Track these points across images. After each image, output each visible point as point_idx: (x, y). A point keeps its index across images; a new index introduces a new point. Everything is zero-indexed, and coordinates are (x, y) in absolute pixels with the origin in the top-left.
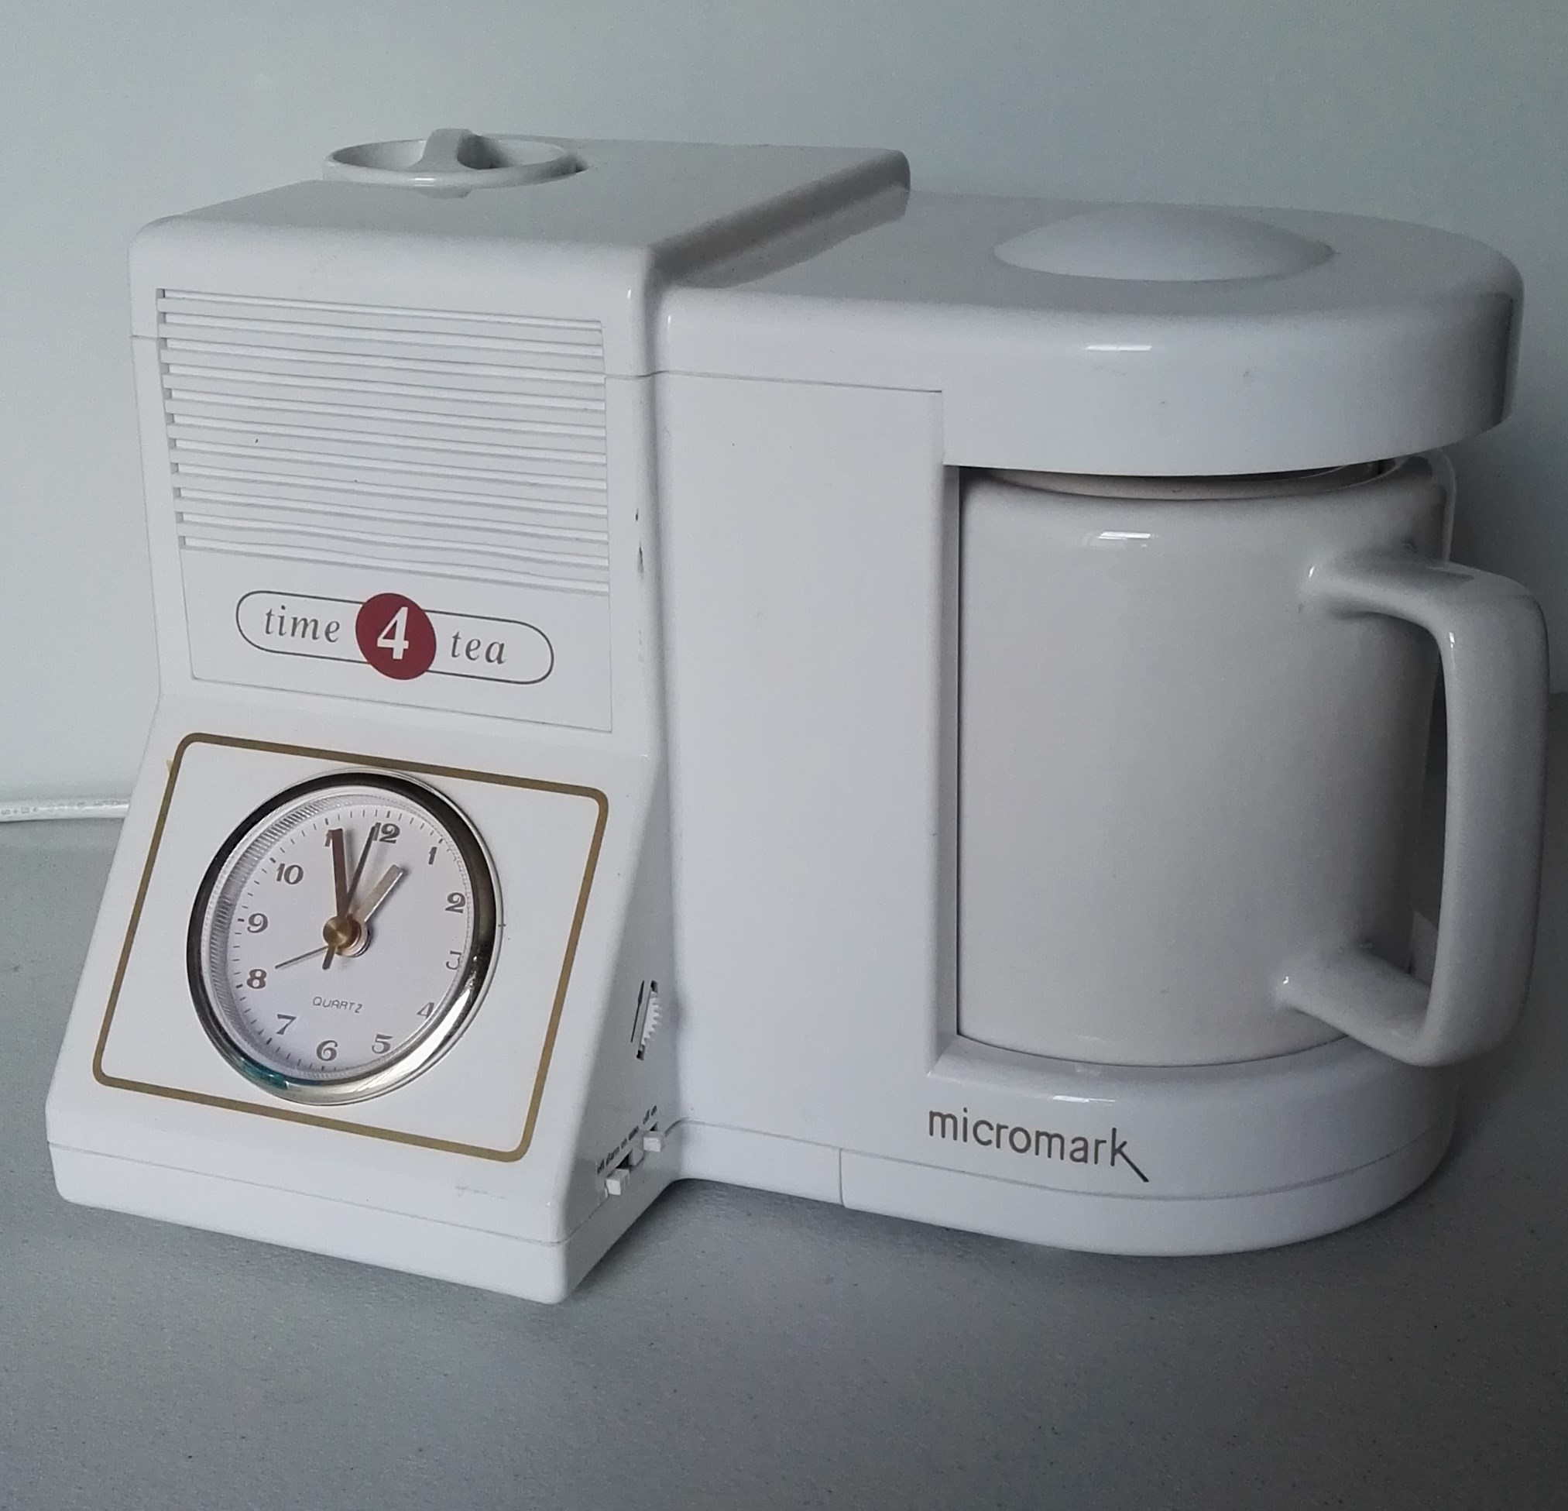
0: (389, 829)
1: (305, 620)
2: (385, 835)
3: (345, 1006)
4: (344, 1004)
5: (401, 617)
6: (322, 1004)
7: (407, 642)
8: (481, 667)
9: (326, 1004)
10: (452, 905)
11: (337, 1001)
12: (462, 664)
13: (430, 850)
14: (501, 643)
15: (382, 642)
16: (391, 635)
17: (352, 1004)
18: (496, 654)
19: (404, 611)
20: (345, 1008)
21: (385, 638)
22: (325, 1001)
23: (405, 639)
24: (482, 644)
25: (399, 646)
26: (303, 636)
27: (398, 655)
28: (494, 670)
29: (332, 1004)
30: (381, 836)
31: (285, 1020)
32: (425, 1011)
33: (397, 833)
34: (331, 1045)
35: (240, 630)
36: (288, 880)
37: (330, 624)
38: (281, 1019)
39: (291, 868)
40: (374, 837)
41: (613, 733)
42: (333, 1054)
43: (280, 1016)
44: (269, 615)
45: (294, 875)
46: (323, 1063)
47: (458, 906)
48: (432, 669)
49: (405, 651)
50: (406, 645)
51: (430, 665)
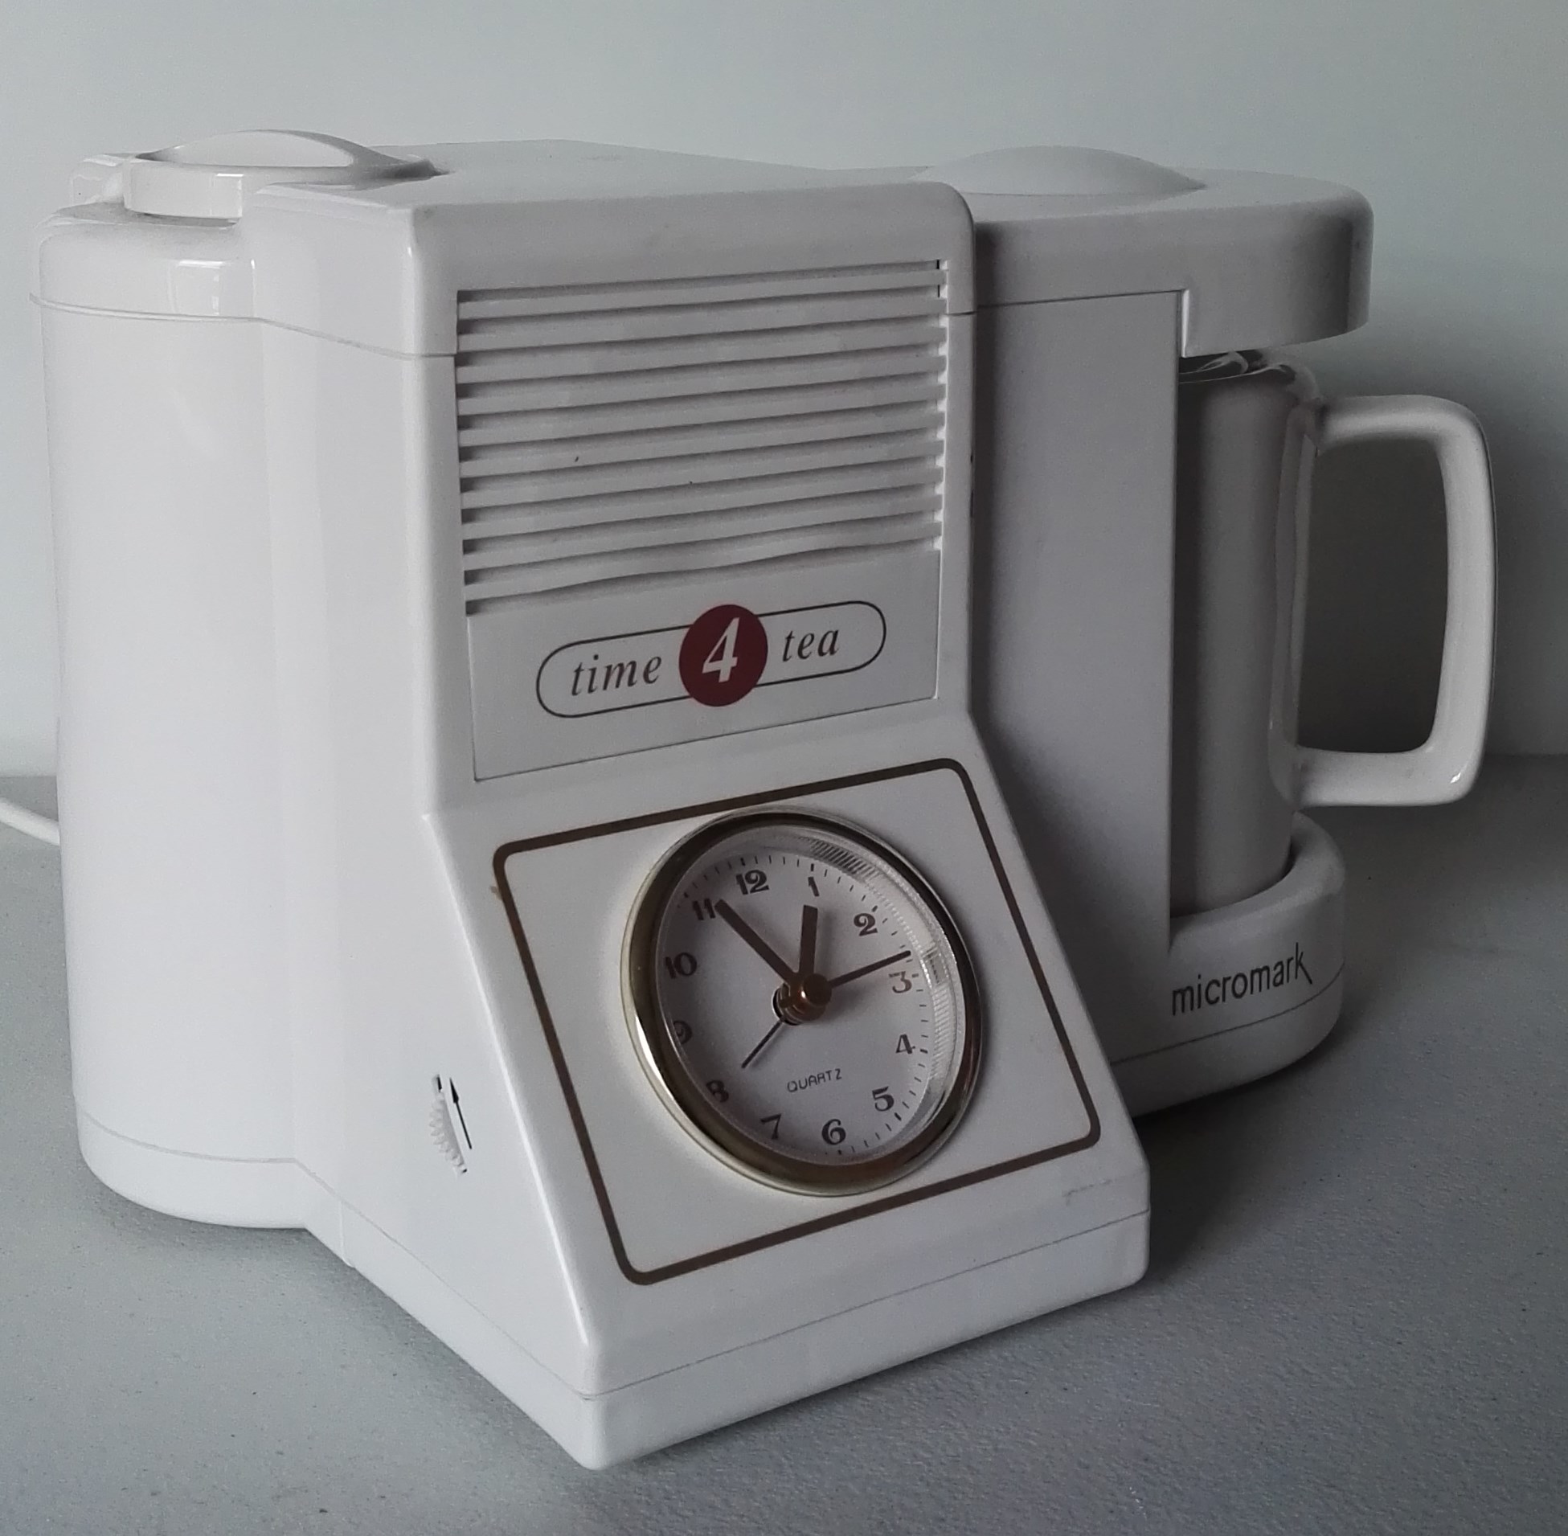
0: (753, 876)
1: (621, 665)
2: (753, 885)
3: (823, 1077)
4: (821, 1076)
5: (731, 632)
6: (798, 1088)
7: (736, 659)
8: (815, 664)
9: (803, 1085)
10: (862, 929)
11: (811, 1076)
12: (796, 667)
13: (807, 882)
14: (834, 630)
15: (708, 667)
16: (719, 656)
17: (828, 1072)
18: (829, 645)
19: (735, 623)
20: (825, 1081)
21: (711, 661)
22: (800, 1082)
23: (734, 656)
24: (815, 637)
25: (725, 666)
26: (617, 686)
27: (724, 677)
28: (828, 663)
29: (809, 1082)
30: (749, 887)
31: (771, 1122)
32: (903, 1047)
33: (763, 878)
34: (834, 1125)
35: (541, 702)
36: (682, 973)
37: (650, 662)
38: (767, 1124)
39: (678, 959)
40: (745, 892)
41: (935, 697)
42: (842, 1133)
43: (764, 1121)
44: (578, 671)
45: (686, 965)
46: (836, 1148)
47: (869, 926)
48: (760, 681)
49: (733, 668)
50: (734, 662)
51: (759, 676)
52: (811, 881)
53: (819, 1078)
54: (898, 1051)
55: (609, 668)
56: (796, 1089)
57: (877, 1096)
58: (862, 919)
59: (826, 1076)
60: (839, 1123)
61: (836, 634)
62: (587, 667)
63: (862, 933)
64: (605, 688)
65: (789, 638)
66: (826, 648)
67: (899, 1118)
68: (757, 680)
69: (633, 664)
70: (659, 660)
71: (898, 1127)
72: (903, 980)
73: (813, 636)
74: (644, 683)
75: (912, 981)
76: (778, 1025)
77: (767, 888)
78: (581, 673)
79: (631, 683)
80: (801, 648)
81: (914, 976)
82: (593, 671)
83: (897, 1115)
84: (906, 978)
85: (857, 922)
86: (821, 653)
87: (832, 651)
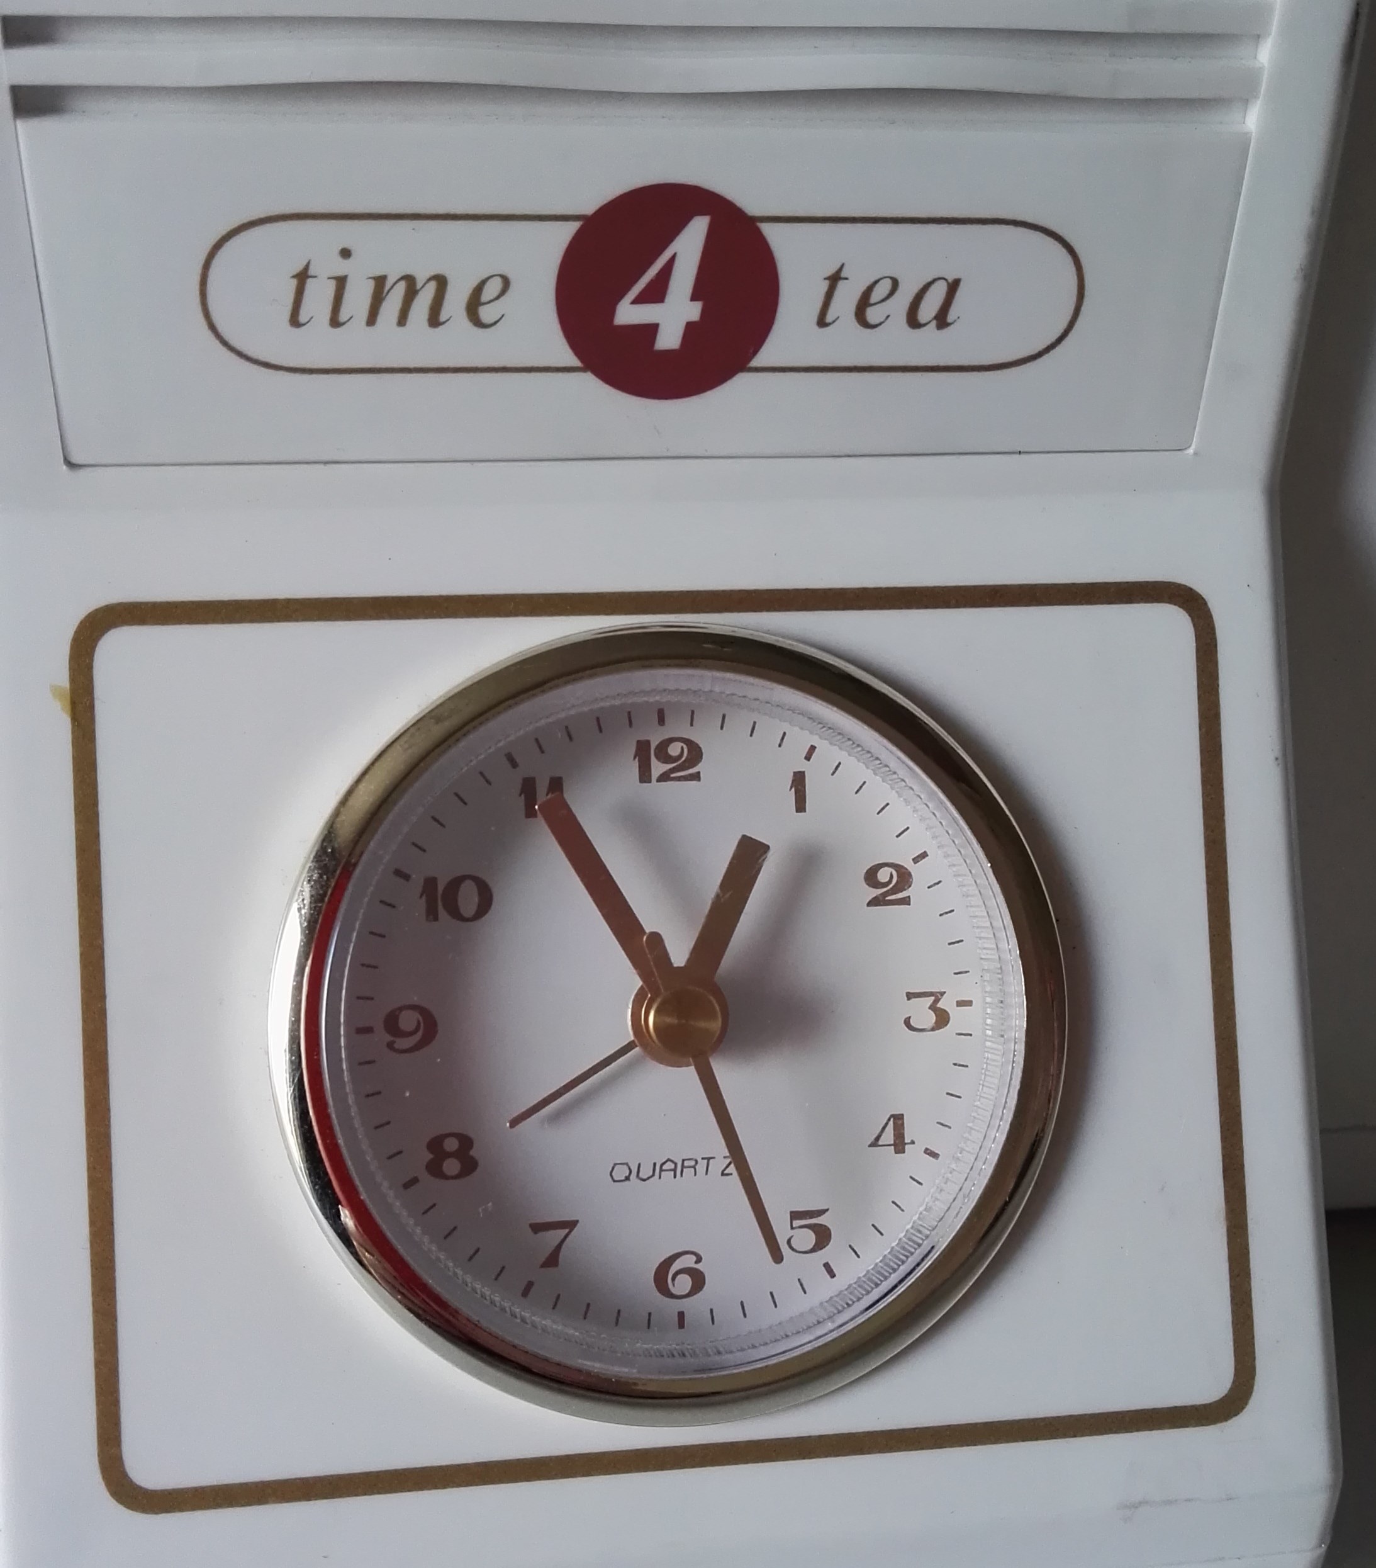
0: (674, 750)
1: (410, 280)
2: (668, 767)
5: (690, 241)
6: (634, 1177)
7: (697, 305)
8: (896, 343)
9: (644, 1174)
10: (877, 892)
12: (846, 343)
14: (952, 277)
15: (628, 313)
16: (656, 293)
18: (935, 306)
19: (699, 226)
21: (636, 301)
23: (694, 298)
24: (903, 286)
25: (674, 317)
26: (402, 322)
27: (669, 339)
28: (930, 346)
29: (658, 1169)
30: (658, 768)
31: (552, 1233)
32: (889, 1137)
33: (695, 754)
34: (688, 1261)
35: (212, 327)
36: (456, 914)
37: (483, 283)
38: (541, 1234)
39: (455, 884)
40: (645, 776)
41: (1191, 451)
42: (698, 1281)
43: (537, 1228)
44: (302, 277)
45: (468, 899)
46: (676, 1305)
47: (895, 890)
48: (755, 363)
49: (690, 327)
50: (693, 311)
51: (755, 352)
52: (799, 781)
53: (683, 1167)
54: (875, 1143)
55: (380, 281)
56: (627, 1178)
57: (796, 1223)
58: (883, 875)
59: (701, 1167)
60: (699, 1260)
61: (953, 286)
62: (327, 266)
63: (874, 902)
64: (372, 320)
65: (835, 279)
66: (928, 309)
67: (832, 1275)
68: (750, 359)
69: (441, 282)
70: (506, 282)
71: (824, 1290)
72: (933, 1007)
73: (895, 283)
74: (466, 324)
75: (954, 1012)
76: (629, 1047)
77: (696, 777)
78: (310, 283)
79: (434, 320)
80: (864, 303)
81: (960, 1004)
82: (341, 282)
83: (827, 1266)
84: (940, 1005)
85: (871, 877)
86: (913, 322)
87: (942, 320)
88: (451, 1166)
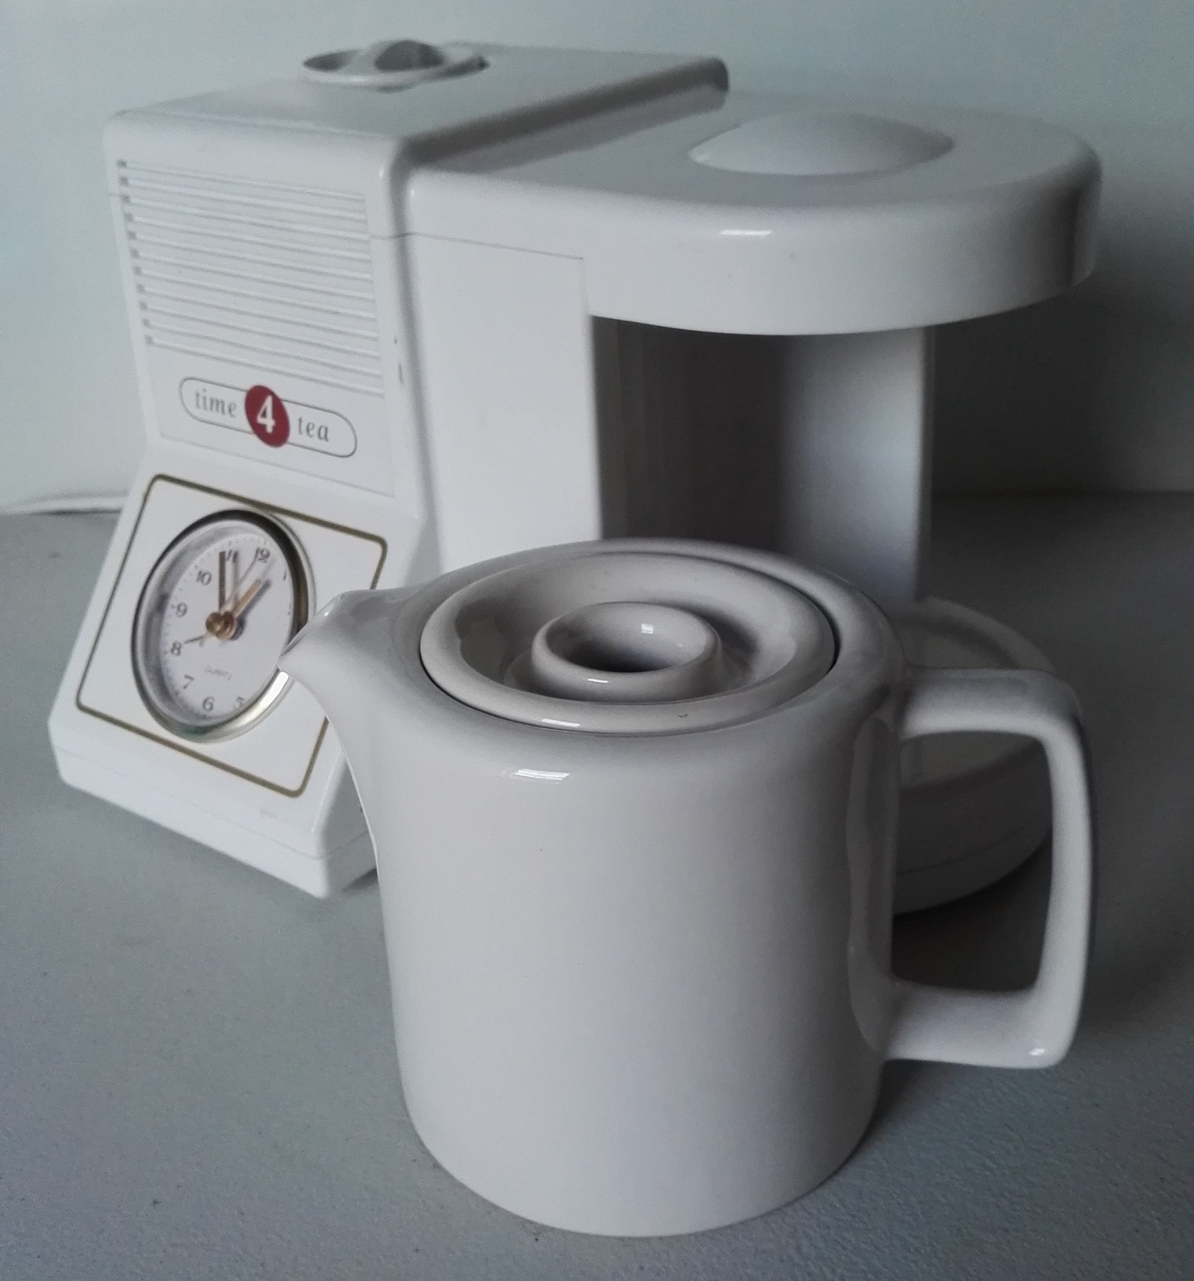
0: (265, 552)
1: (217, 400)
2: (261, 557)
4: (222, 672)
5: (268, 403)
7: (274, 421)
9: (212, 672)
11: (219, 670)
12: (305, 440)
14: (325, 426)
15: (260, 420)
16: (264, 415)
17: (227, 673)
19: (270, 399)
20: (223, 675)
21: (261, 416)
22: (212, 669)
23: (272, 419)
25: (269, 422)
26: (217, 411)
27: (269, 429)
28: (323, 445)
31: (188, 679)
34: (211, 701)
35: (183, 403)
36: (202, 581)
37: (231, 404)
42: (212, 707)
43: (186, 676)
46: (207, 712)
49: (273, 427)
50: (273, 423)
51: (287, 438)
55: (212, 400)
61: (326, 429)
62: (202, 394)
64: (212, 410)
65: (301, 420)
66: (322, 435)
68: (287, 440)
69: (223, 403)
70: (235, 405)
73: (314, 425)
74: (228, 415)
78: (199, 397)
79: (223, 413)
80: (308, 429)
82: (205, 398)
86: (319, 438)
87: (326, 439)
88: (176, 651)
